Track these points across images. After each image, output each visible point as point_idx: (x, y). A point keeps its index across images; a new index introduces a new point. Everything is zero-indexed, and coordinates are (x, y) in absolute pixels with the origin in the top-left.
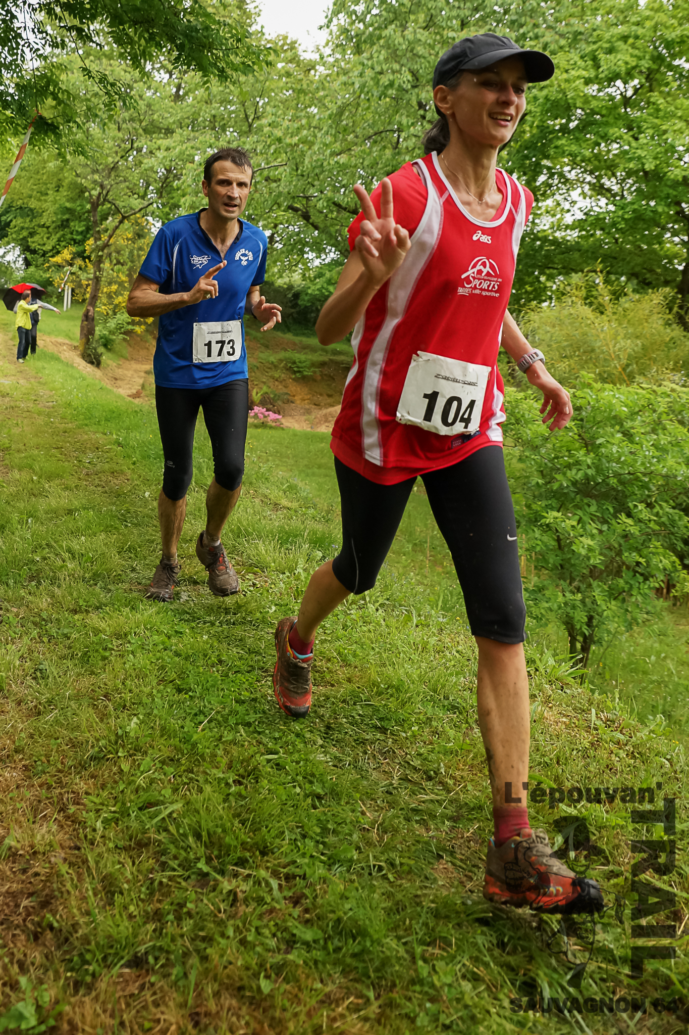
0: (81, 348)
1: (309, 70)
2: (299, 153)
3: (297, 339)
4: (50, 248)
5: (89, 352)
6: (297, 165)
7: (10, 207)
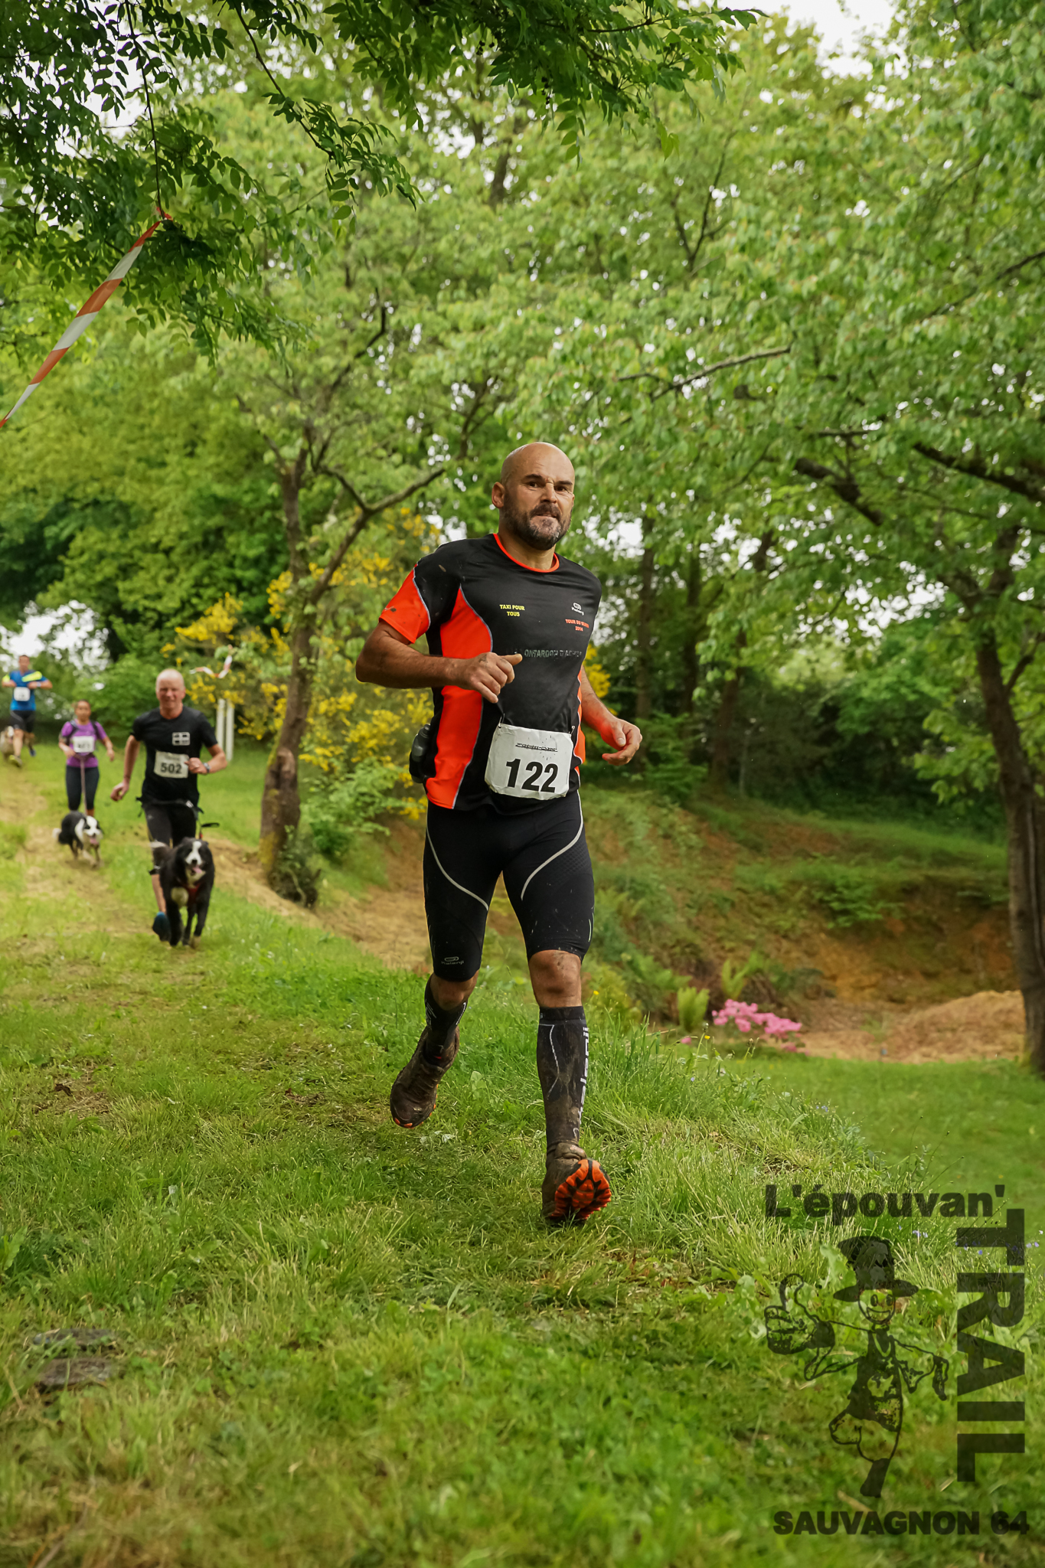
0: (264, 860)
1: (848, 106)
2: (821, 318)
3: (837, 827)
4: (175, 604)
5: (285, 868)
6: (816, 350)
7: (68, 500)
